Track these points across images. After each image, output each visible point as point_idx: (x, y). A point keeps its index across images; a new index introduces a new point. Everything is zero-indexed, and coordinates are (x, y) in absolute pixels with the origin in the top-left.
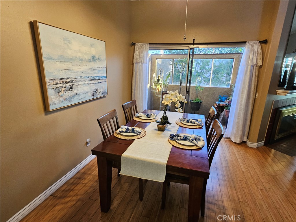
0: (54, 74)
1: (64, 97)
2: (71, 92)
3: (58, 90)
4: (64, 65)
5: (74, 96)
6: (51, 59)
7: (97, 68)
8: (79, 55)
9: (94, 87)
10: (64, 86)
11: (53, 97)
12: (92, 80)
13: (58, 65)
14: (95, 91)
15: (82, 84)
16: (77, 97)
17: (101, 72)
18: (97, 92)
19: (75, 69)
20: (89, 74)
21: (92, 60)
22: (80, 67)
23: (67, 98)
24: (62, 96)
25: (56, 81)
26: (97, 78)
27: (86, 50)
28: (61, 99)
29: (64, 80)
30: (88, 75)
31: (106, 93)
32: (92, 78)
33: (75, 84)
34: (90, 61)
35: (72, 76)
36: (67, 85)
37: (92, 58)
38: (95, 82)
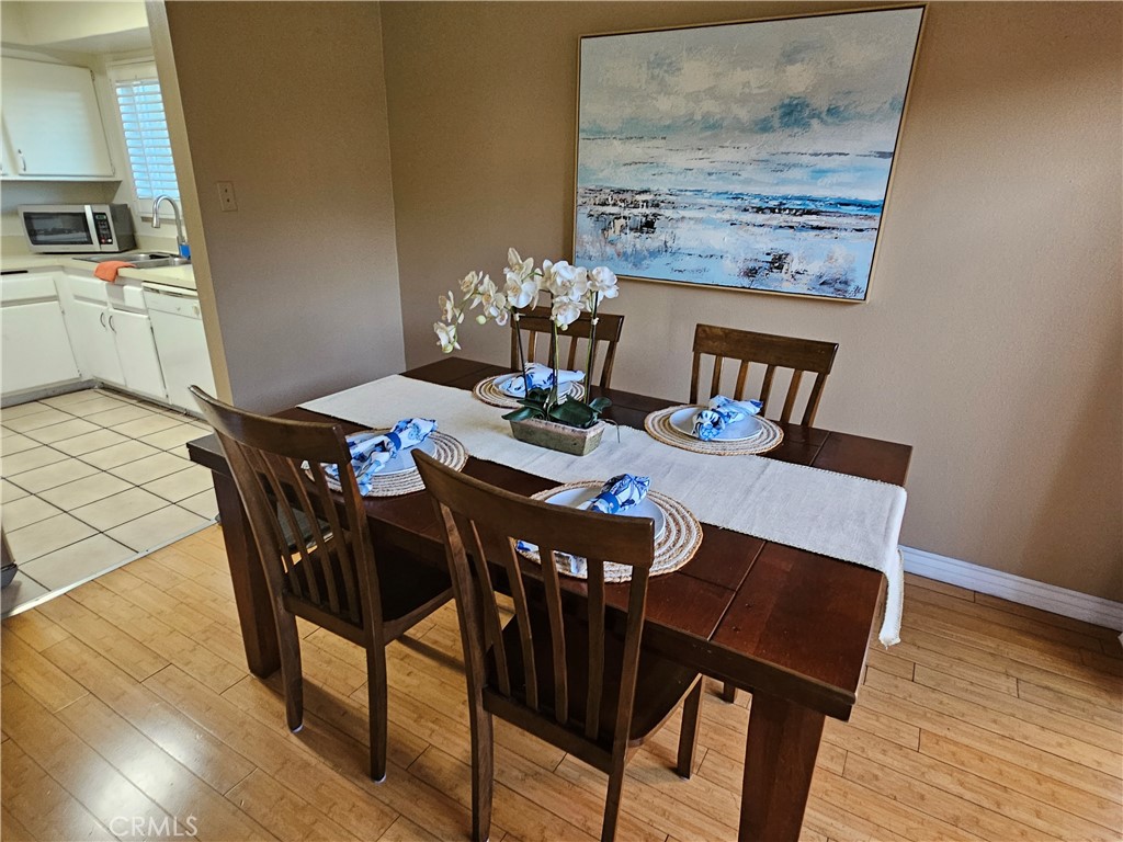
0: (601, 175)
1: (619, 246)
2: (644, 235)
3: (604, 223)
4: (636, 150)
5: (654, 254)
6: (600, 134)
7: (805, 159)
8: (709, 106)
9: (764, 242)
10: (626, 213)
11: (586, 238)
12: (759, 210)
13: (618, 148)
14: (770, 258)
15: (698, 221)
16: (665, 258)
17: (829, 179)
18: (780, 268)
19: (678, 160)
20: (748, 182)
21: (776, 123)
22: (700, 154)
23: (629, 251)
24: (612, 243)
25: (604, 197)
26: (796, 204)
27: (746, 84)
28: (609, 250)
29: (627, 196)
30: (737, 189)
31: (851, 289)
32: (757, 202)
33: (669, 213)
34: (764, 127)
35: (661, 186)
36: (635, 211)
37: (778, 113)
38: (775, 223)
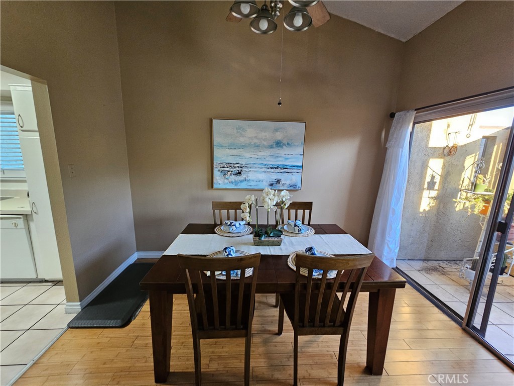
0: (222, 159)
1: (230, 179)
2: (238, 176)
3: (224, 173)
4: (234, 152)
5: (241, 181)
6: (221, 147)
7: (283, 155)
8: (256, 141)
9: (274, 176)
10: (232, 170)
11: (217, 178)
12: (272, 168)
13: (227, 151)
14: (276, 181)
15: (255, 171)
16: (246, 182)
17: (289, 160)
18: (279, 183)
19: (248, 155)
20: (268, 161)
21: (274, 146)
22: (254, 153)
23: (233, 181)
24: (227, 179)
25: (223, 165)
26: (281, 167)
27: (266, 136)
28: (226, 181)
29: (232, 165)
30: (265, 163)
31: (297, 187)
32: (271, 166)
33: (246, 169)
34: (271, 147)
35: (243, 162)
36: (235, 169)
37: (275, 144)
38: (277, 171)
